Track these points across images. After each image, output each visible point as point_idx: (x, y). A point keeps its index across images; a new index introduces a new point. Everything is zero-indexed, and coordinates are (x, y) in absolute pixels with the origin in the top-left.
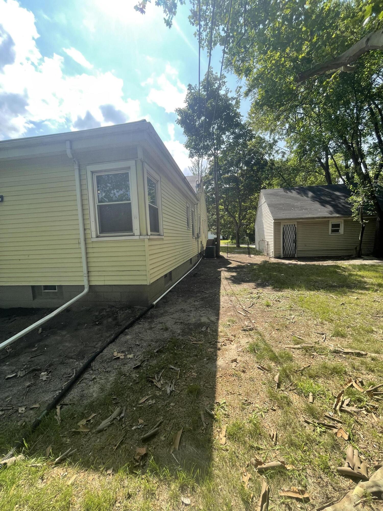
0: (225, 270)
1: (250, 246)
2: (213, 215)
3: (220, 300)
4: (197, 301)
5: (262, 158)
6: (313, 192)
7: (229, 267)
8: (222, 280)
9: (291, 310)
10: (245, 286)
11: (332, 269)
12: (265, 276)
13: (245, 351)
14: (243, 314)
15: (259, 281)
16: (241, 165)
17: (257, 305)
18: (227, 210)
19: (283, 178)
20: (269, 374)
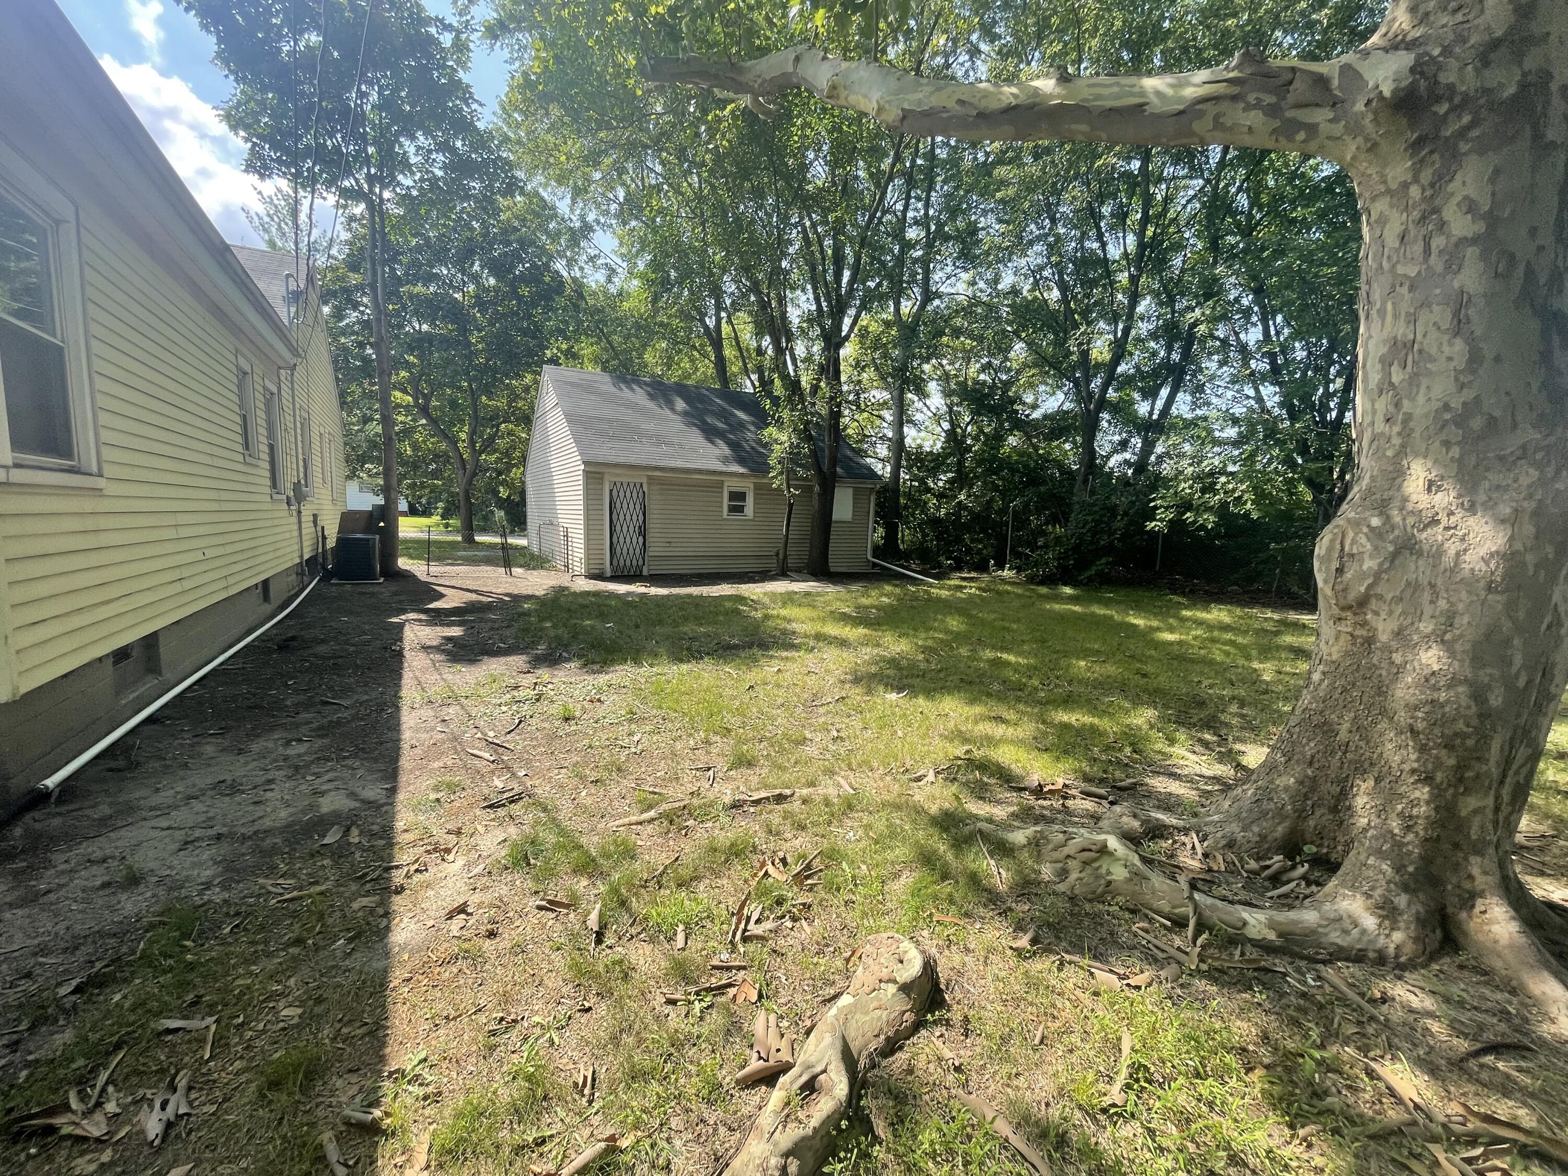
0: (420, 620)
1: (511, 540)
2: (366, 420)
3: (399, 725)
4: (299, 740)
5: (547, 266)
6: (687, 400)
7: (437, 611)
8: (407, 653)
9: (631, 721)
10: (495, 666)
11: (728, 605)
12: (560, 632)
13: (495, 871)
14: (487, 755)
15: (541, 649)
16: (476, 267)
17: (533, 721)
18: (425, 411)
19: (609, 342)
20: (572, 916)
